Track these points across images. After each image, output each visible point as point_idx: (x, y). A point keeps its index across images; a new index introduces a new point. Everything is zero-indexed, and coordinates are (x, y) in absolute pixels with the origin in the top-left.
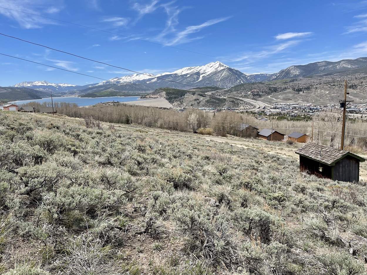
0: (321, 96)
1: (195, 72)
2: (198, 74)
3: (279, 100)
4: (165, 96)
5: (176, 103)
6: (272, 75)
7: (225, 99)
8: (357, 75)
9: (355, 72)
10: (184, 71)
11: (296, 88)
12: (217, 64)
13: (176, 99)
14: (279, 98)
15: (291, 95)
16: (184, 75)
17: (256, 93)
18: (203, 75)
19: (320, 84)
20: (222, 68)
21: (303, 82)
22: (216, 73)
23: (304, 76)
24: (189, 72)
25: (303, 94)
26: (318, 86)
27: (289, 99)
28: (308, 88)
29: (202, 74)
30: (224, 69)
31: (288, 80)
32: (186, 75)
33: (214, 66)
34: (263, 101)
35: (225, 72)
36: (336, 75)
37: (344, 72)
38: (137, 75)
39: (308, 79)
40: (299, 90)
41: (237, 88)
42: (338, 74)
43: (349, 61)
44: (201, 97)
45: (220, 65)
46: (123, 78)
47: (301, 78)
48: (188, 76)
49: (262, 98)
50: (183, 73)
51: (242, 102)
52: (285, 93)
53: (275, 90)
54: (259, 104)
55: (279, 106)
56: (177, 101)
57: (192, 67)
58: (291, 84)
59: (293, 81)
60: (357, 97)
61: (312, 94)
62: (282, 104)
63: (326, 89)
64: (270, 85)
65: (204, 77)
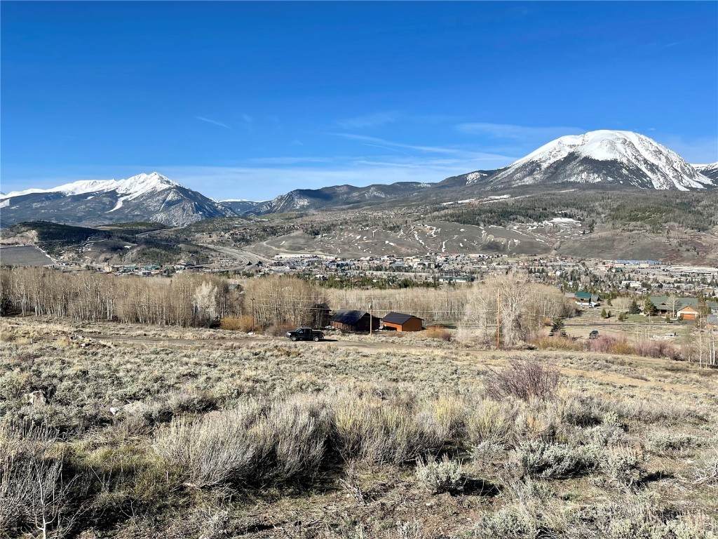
1: (105, 191)
2: (113, 195)
3: (282, 249)
6: (263, 203)
7: (179, 248)
8: (398, 210)
9: (392, 204)
10: (80, 188)
11: (310, 229)
12: (155, 178)
14: (282, 246)
15: (302, 241)
16: (80, 196)
17: (239, 237)
18: (125, 197)
19: (347, 223)
20: (165, 186)
21: (318, 219)
22: (152, 194)
23: (317, 208)
24: (90, 189)
25: (322, 239)
26: (344, 226)
27: (300, 249)
28: (329, 230)
29: (122, 195)
30: (170, 189)
32: (85, 195)
34: (255, 251)
35: (171, 195)
37: (377, 203)
40: (315, 233)
41: (201, 226)
42: (369, 207)
44: (126, 243)
45: (161, 181)
47: (313, 211)
48: (89, 198)
49: (253, 246)
51: (214, 254)
52: (290, 237)
53: (274, 231)
54: (249, 257)
56: (68, 250)
57: (97, 181)
58: (299, 220)
59: (301, 215)
60: (402, 244)
61: (336, 240)
62: (290, 256)
63: (355, 232)
65: (126, 203)
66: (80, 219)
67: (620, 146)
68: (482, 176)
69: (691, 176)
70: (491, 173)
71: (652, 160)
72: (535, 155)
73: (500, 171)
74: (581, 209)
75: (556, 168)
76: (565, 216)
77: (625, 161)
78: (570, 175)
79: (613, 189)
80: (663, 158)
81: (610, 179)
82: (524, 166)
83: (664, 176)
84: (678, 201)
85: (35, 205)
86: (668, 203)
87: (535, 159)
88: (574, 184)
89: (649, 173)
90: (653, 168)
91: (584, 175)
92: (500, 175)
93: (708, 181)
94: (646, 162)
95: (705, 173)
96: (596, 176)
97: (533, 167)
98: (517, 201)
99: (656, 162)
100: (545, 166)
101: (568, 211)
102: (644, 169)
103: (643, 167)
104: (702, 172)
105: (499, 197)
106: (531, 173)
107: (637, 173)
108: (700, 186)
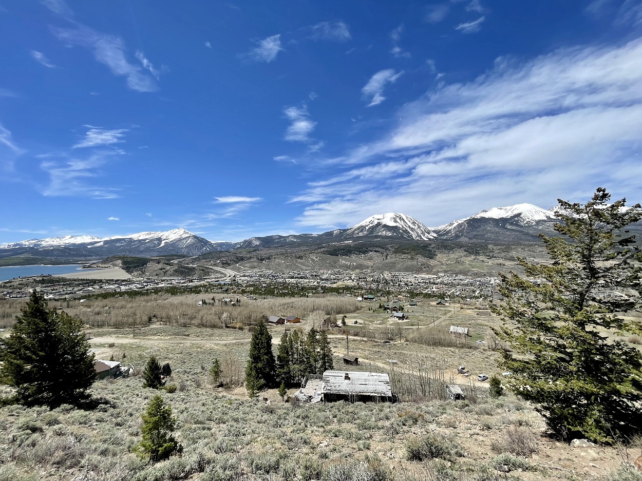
0: (279, 265)
1: (156, 237)
2: (160, 240)
3: (246, 268)
4: (121, 265)
5: (136, 273)
6: (236, 244)
7: (194, 268)
8: (302, 248)
9: (299, 245)
10: (142, 236)
11: (260, 258)
12: (182, 231)
13: (136, 269)
14: (246, 267)
15: (256, 264)
16: (142, 240)
17: (224, 262)
18: (166, 241)
19: (277, 255)
20: (187, 235)
21: (264, 252)
22: (180, 240)
23: (263, 246)
24: (147, 237)
25: (265, 263)
26: (276, 256)
27: (255, 268)
28: (269, 258)
29: (164, 240)
30: (189, 237)
31: (252, 249)
32: (145, 240)
33: (179, 233)
34: (232, 269)
35: (190, 240)
36: (287, 247)
37: (292, 244)
38: (71, 238)
39: (267, 249)
40: (262, 260)
41: (205, 256)
43: (295, 236)
44: (167, 266)
45: (185, 233)
46: (47, 240)
47: (262, 248)
48: (147, 241)
49: (232, 266)
50: (141, 238)
51: (212, 271)
52: (250, 262)
53: (242, 259)
54: (230, 272)
55: (247, 274)
56: (137, 270)
57: (151, 233)
58: (254, 253)
59: (255, 250)
60: (304, 265)
61: (272, 263)
62: (249, 272)
63: (282, 259)
64: (236, 253)
65: (166, 244)
66: (142, 252)
67: (398, 220)
68: (340, 232)
69: (429, 233)
70: (345, 230)
71: (412, 226)
72: (363, 223)
73: (348, 230)
74: (383, 248)
75: (372, 229)
76: (376, 251)
77: (401, 227)
78: (378, 232)
79: (396, 239)
80: (416, 225)
81: (395, 234)
82: (359, 228)
83: (417, 233)
84: (422, 245)
85: (117, 245)
86: (418, 246)
87: (363, 225)
88: (380, 236)
89: (411, 232)
90: (412, 229)
91: (384, 233)
92: (348, 232)
93: (435, 235)
94: (409, 227)
95: (434, 231)
96: (389, 233)
97: (362, 228)
98: (355, 244)
99: (413, 227)
100: (367, 228)
101: (377, 249)
102: (409, 230)
103: (408, 229)
104: (433, 231)
105: (347, 242)
106: (361, 231)
107: (406, 231)
108: (432, 238)
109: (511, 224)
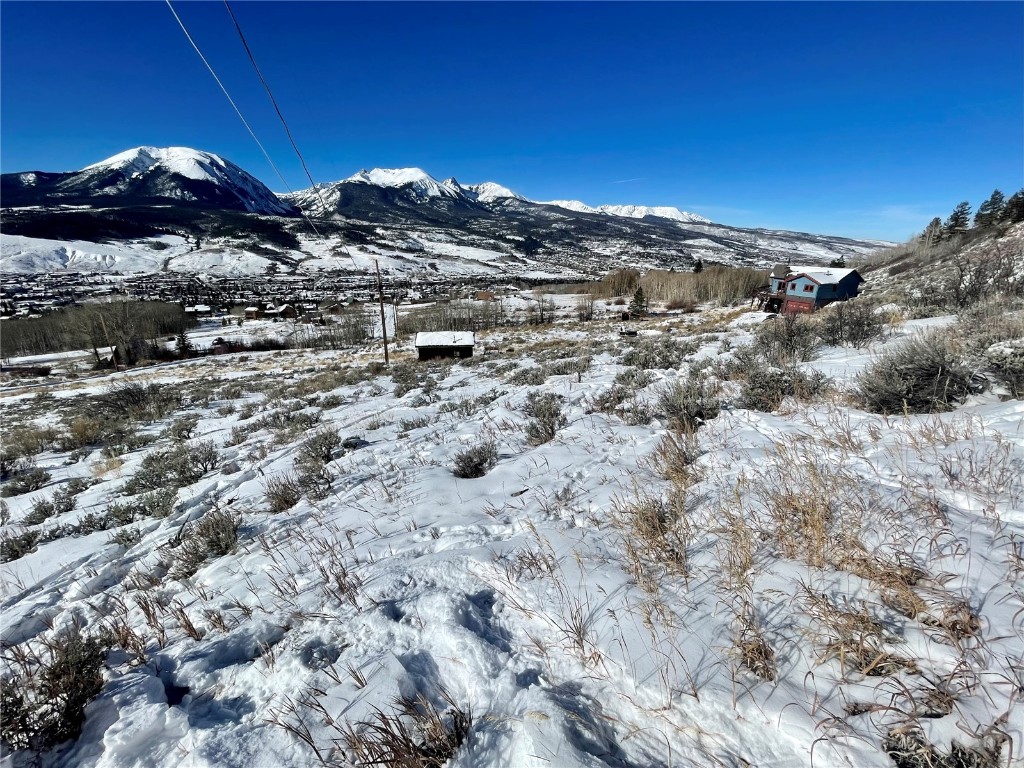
68: (41, 179)
69: (275, 203)
70: (55, 177)
72: (112, 163)
73: (69, 175)
75: (144, 182)
77: (216, 182)
78: (162, 190)
81: (205, 198)
82: (102, 174)
87: (114, 167)
88: (169, 200)
90: (243, 192)
91: (178, 192)
92: (68, 181)
96: (190, 193)
98: (102, 213)
100: (129, 176)
101: (170, 228)
105: (73, 207)
106: (113, 183)
109: (402, 198)
